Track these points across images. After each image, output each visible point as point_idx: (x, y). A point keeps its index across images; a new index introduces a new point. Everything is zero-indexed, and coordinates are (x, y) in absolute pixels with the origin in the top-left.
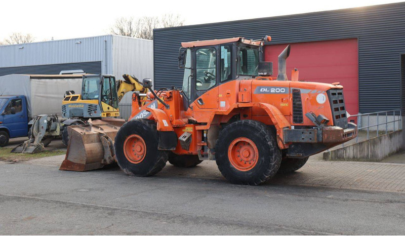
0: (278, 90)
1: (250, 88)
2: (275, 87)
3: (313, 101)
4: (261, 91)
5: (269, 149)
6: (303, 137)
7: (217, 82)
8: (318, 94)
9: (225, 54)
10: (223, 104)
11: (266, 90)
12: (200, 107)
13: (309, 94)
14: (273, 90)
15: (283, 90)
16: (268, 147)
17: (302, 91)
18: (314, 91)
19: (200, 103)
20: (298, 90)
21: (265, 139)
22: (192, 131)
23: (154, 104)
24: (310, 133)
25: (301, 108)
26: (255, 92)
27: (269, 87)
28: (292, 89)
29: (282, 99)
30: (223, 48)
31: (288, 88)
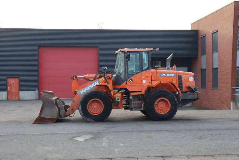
0: (171, 75)
1: (156, 74)
2: (169, 73)
3: (188, 80)
4: (162, 75)
5: (176, 102)
6: (190, 96)
7: (141, 70)
8: (189, 77)
9: (145, 56)
10: (144, 81)
11: (164, 75)
12: (131, 83)
13: (186, 77)
14: (168, 75)
15: (173, 75)
16: (176, 101)
17: (183, 76)
18: (188, 76)
19: (131, 81)
20: (180, 75)
21: (174, 98)
22: (120, 96)
23: (97, 82)
24: (193, 94)
25: (182, 83)
26: (158, 76)
27: (166, 73)
28: (177, 74)
29: (173, 79)
30: (143, 53)
31: (176, 74)
